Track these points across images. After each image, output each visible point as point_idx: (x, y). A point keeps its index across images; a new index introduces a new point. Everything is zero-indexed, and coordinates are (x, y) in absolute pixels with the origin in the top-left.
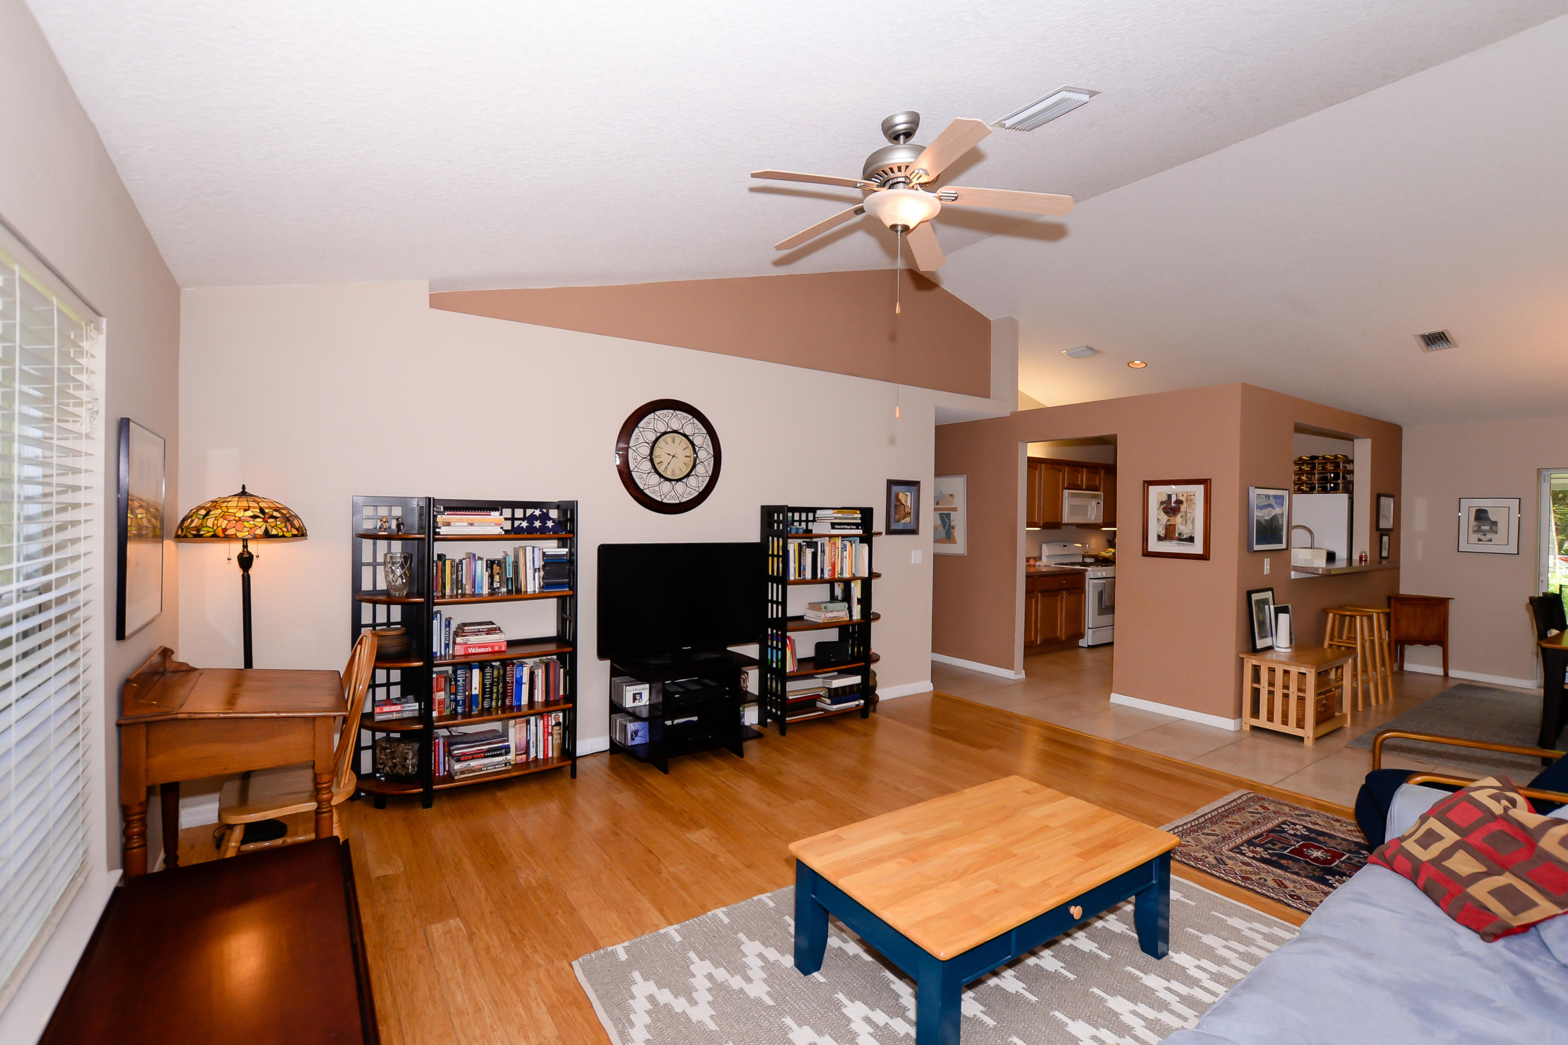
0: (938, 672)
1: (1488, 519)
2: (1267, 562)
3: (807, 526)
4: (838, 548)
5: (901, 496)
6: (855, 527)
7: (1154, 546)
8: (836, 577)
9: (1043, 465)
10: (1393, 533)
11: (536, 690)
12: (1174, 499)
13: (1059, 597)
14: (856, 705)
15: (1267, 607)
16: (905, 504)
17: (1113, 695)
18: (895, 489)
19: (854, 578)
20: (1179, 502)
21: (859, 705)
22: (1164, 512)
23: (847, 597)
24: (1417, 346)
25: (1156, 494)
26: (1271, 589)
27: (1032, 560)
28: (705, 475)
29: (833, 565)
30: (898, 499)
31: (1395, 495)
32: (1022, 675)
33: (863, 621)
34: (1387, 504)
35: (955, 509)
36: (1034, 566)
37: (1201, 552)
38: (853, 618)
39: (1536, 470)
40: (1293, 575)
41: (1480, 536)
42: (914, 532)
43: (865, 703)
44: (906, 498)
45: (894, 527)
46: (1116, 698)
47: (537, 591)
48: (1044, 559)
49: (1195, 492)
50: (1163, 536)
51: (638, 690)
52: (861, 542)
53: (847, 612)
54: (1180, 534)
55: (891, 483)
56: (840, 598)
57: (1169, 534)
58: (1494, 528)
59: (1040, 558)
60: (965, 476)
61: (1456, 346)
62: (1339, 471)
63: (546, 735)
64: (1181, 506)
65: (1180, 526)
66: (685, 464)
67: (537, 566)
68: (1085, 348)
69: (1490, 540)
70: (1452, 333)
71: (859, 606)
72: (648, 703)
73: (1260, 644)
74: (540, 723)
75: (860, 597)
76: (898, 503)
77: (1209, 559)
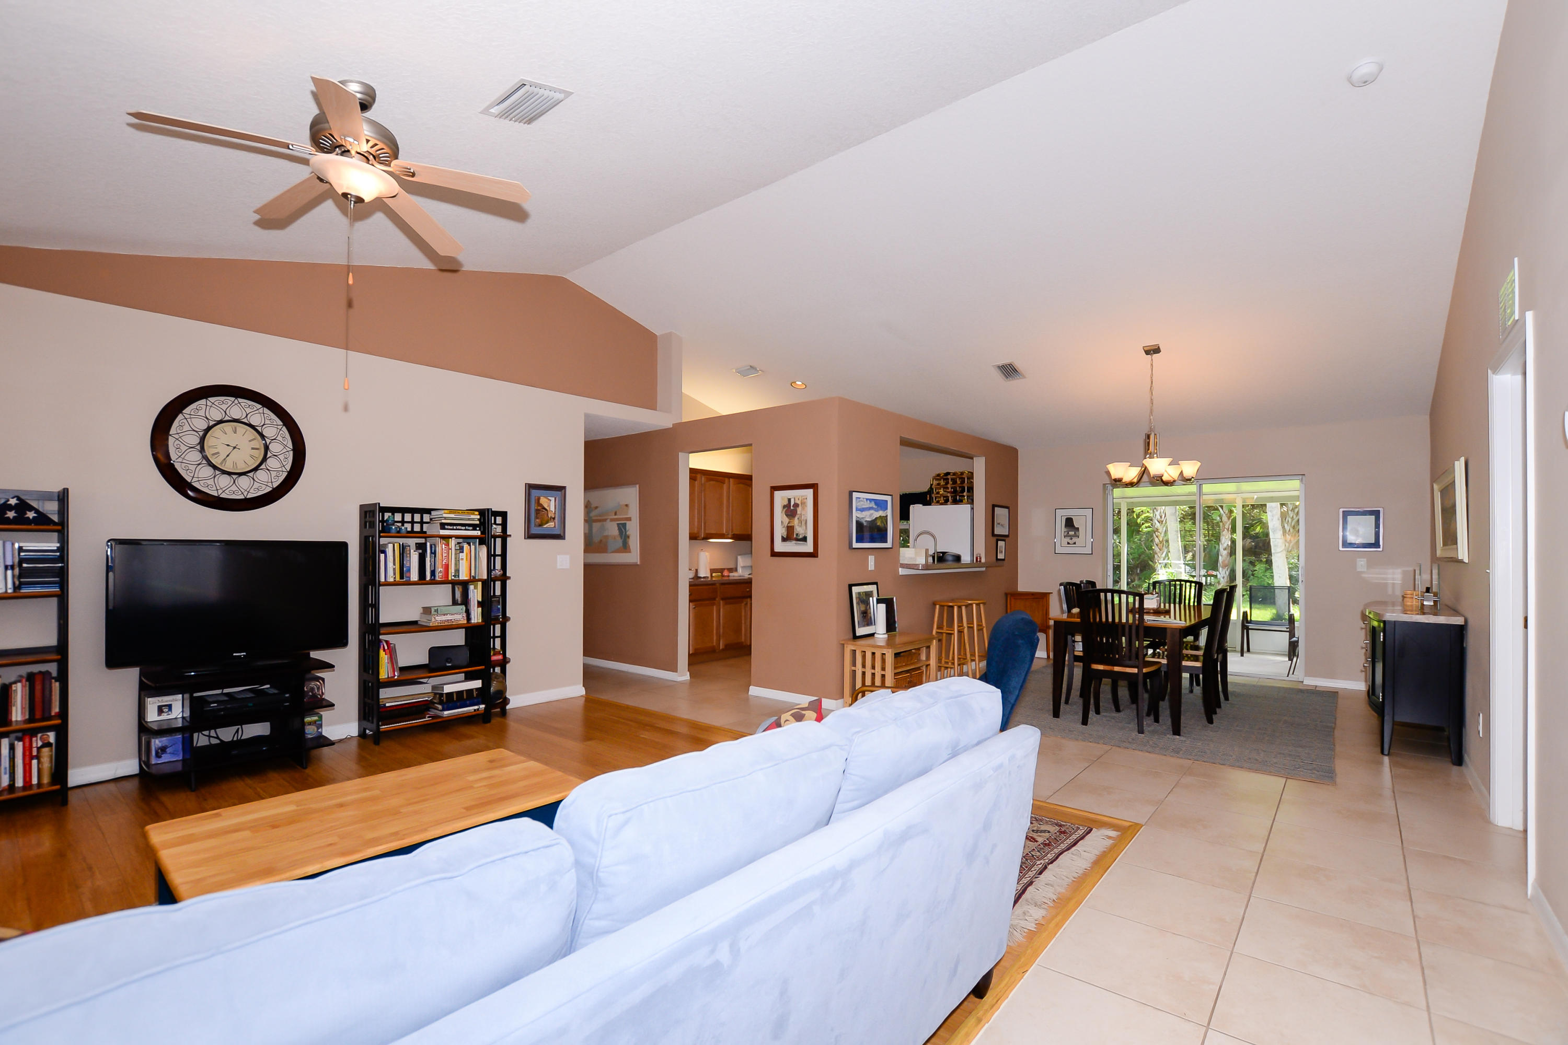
0: (590, 676)
1: (1073, 526)
2: (871, 560)
3: (422, 527)
4: (451, 549)
5: (543, 501)
6: (471, 528)
7: (780, 547)
8: (450, 579)
9: (731, 480)
10: (1010, 538)
11: (14, 709)
12: (792, 503)
13: (743, 604)
14: (475, 710)
15: (871, 599)
16: (548, 508)
17: (751, 687)
18: (535, 493)
19: (473, 580)
20: (796, 505)
21: (478, 709)
22: (786, 515)
23: (465, 601)
24: (998, 376)
25: (781, 497)
26: (876, 583)
27: (726, 571)
28: (280, 469)
29: (447, 567)
30: (539, 504)
31: (1012, 508)
32: (687, 677)
33: (484, 623)
34: (1002, 514)
35: (629, 519)
36: (729, 576)
37: (812, 551)
38: (473, 621)
39: (1102, 485)
40: (902, 571)
41: (1068, 540)
42: (560, 537)
43: (485, 708)
44: (550, 503)
45: (535, 530)
46: (754, 691)
47: (10, 591)
48: (740, 570)
49: (807, 496)
50: (785, 537)
51: (167, 701)
52: (480, 544)
53: (465, 615)
54: (797, 535)
55: (530, 487)
56: (459, 602)
57: (789, 537)
58: (1077, 533)
59: (736, 570)
60: (638, 486)
61: (1024, 377)
62: (964, 485)
63: (27, 759)
64: (798, 509)
65: (797, 527)
66: (252, 456)
67: (9, 563)
68: (749, 367)
69: (1075, 543)
70: (1018, 365)
71: (480, 609)
72: (180, 716)
73: (860, 631)
74: (19, 746)
75: (480, 600)
76: (539, 508)
77: (817, 557)
